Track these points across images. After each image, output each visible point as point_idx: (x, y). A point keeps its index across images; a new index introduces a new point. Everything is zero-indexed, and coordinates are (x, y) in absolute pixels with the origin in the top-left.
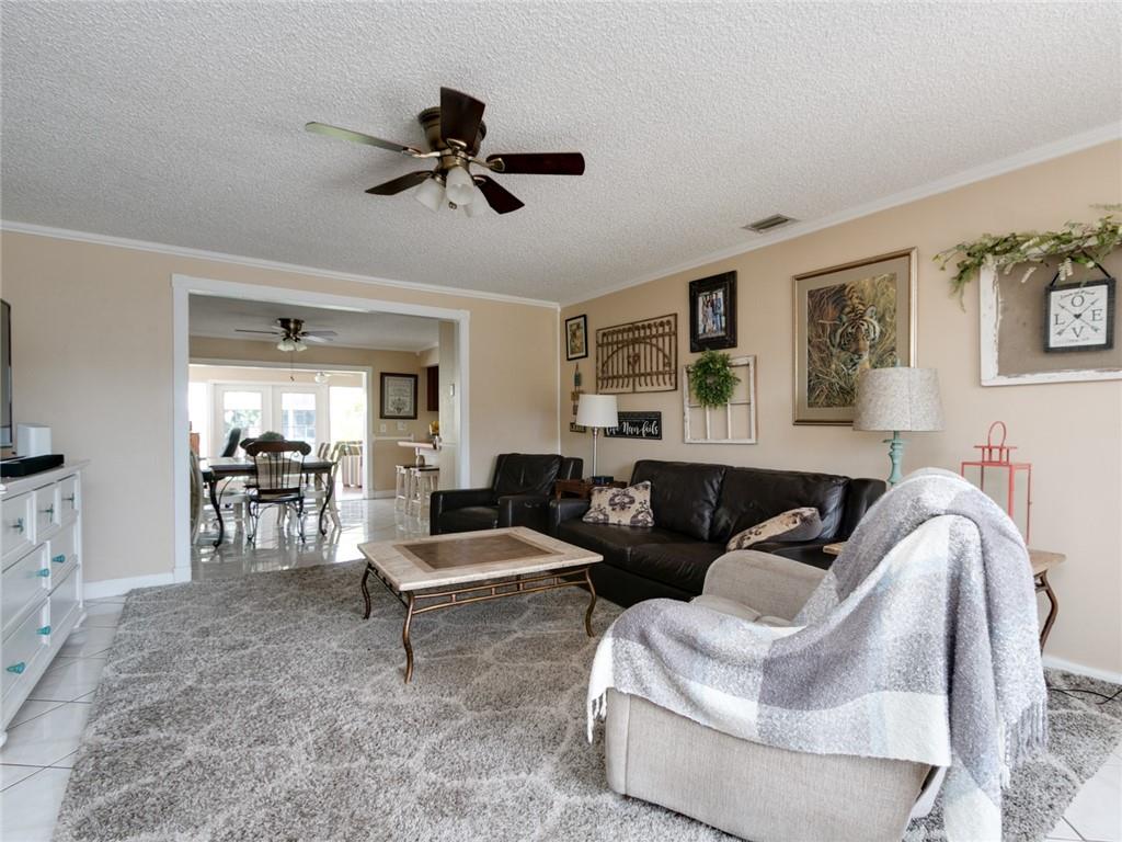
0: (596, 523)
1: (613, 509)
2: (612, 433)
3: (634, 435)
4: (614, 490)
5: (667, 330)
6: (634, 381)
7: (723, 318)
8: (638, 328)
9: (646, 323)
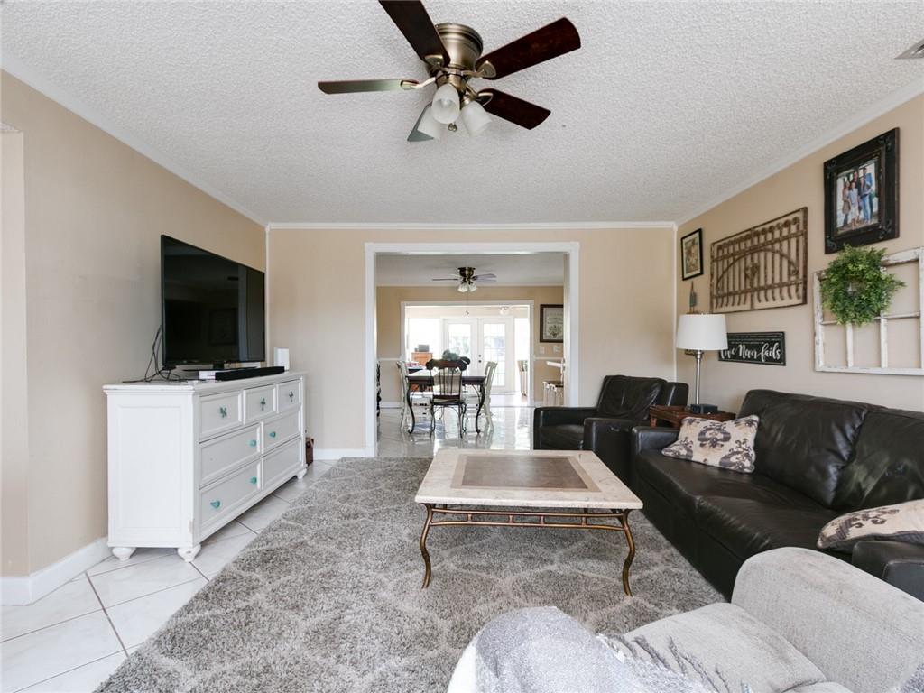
0: (677, 459)
1: (702, 445)
2: (726, 357)
3: (751, 360)
4: (708, 423)
5: (793, 229)
6: (752, 296)
7: (875, 200)
8: (757, 234)
9: (767, 226)
